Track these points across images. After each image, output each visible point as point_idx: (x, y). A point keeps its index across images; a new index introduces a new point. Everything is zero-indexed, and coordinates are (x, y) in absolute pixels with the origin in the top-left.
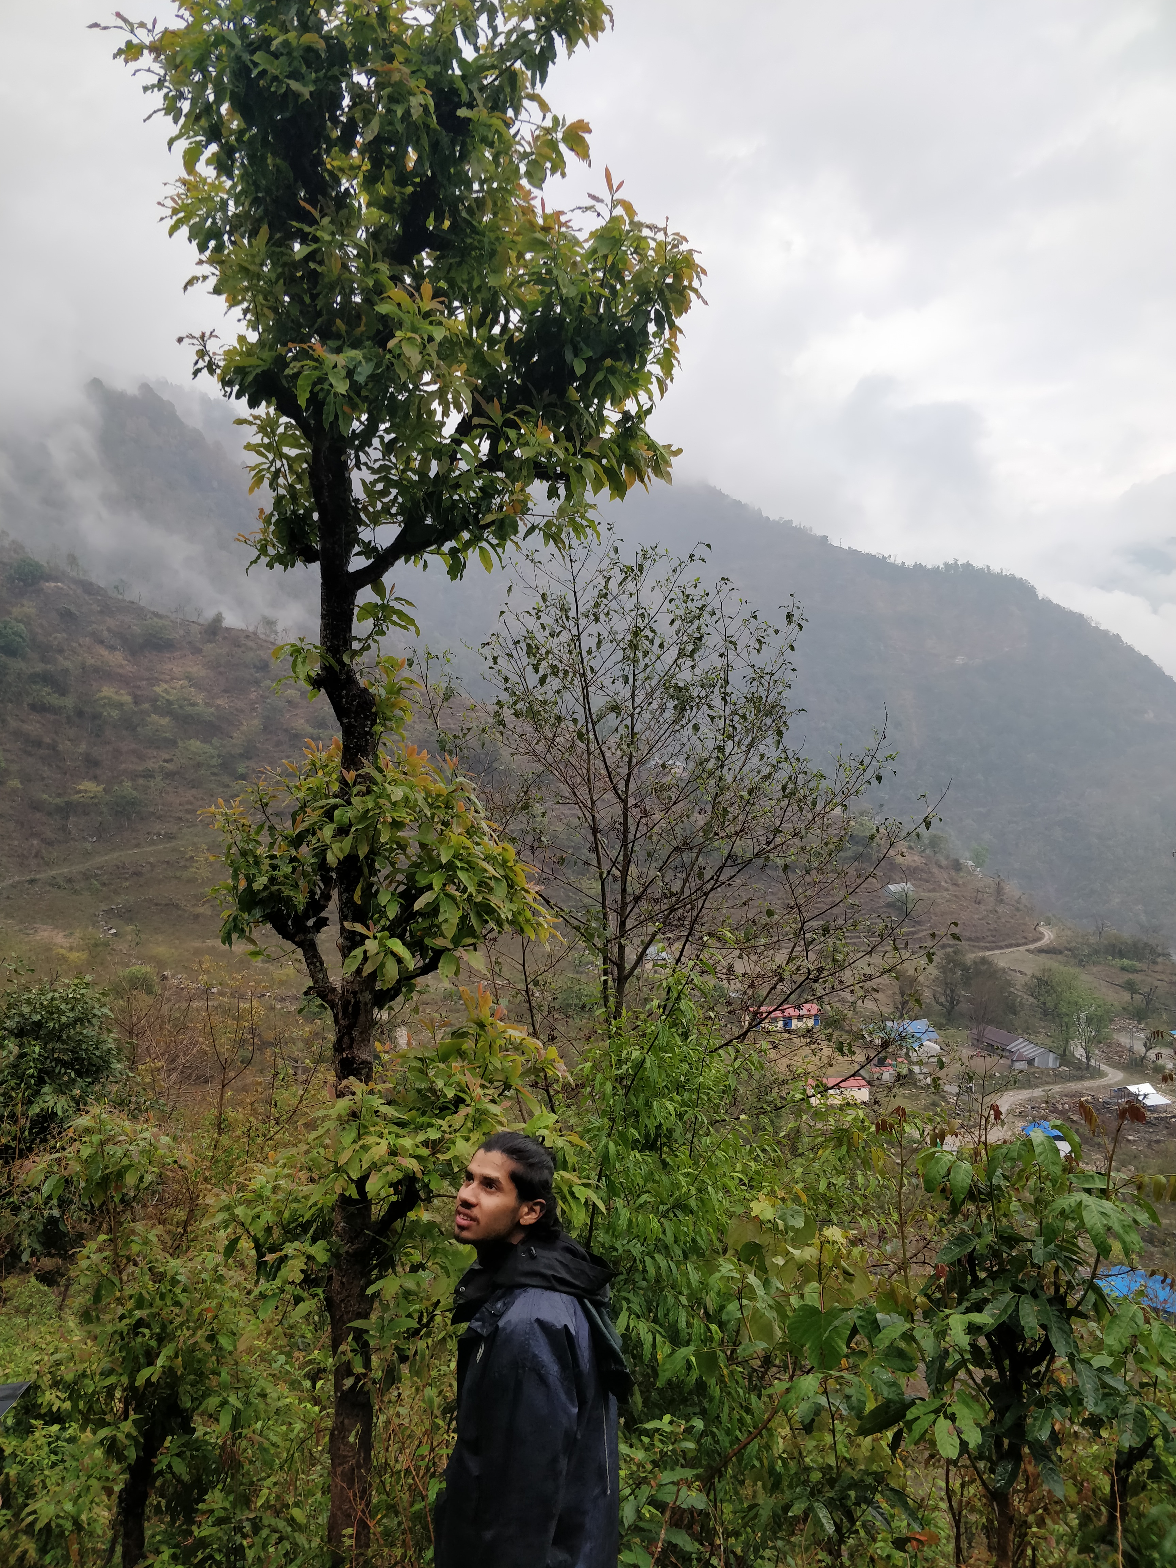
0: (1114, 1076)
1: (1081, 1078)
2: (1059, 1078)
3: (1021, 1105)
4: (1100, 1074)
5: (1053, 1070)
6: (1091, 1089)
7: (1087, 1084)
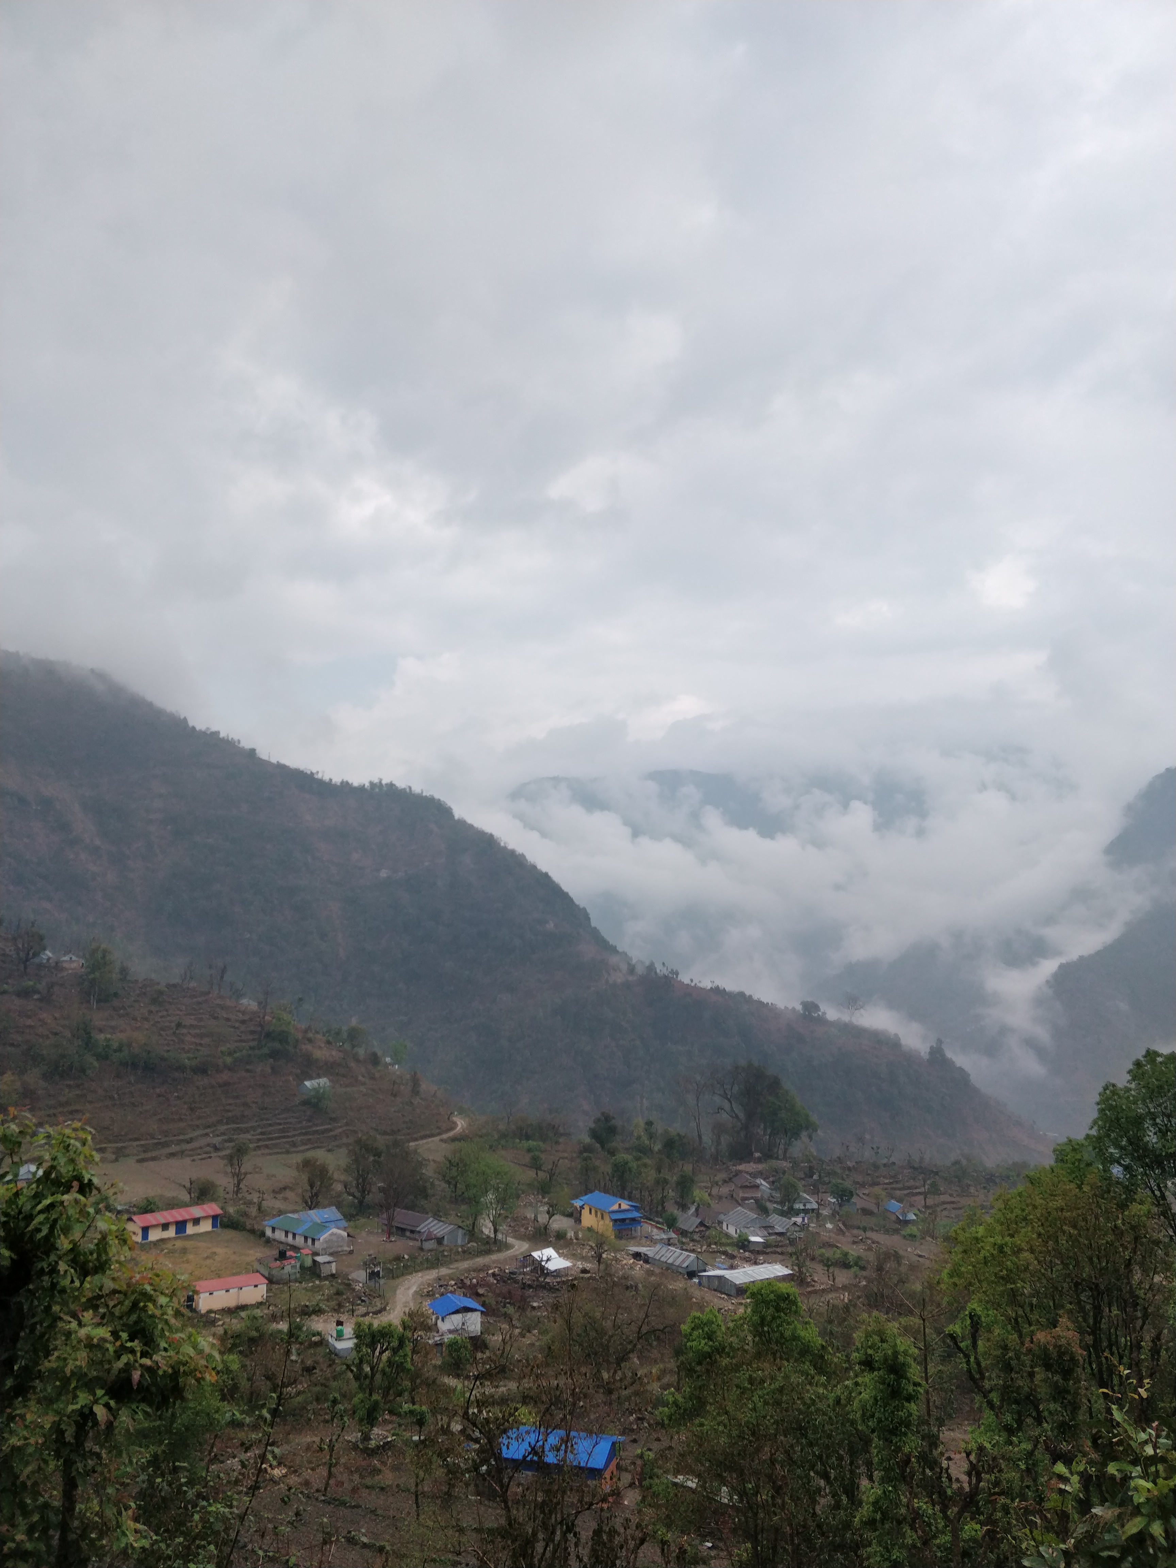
0: (519, 1247)
1: (488, 1252)
2: (467, 1254)
3: (429, 1285)
4: (508, 1247)
5: (462, 1246)
6: (498, 1261)
7: (494, 1257)
